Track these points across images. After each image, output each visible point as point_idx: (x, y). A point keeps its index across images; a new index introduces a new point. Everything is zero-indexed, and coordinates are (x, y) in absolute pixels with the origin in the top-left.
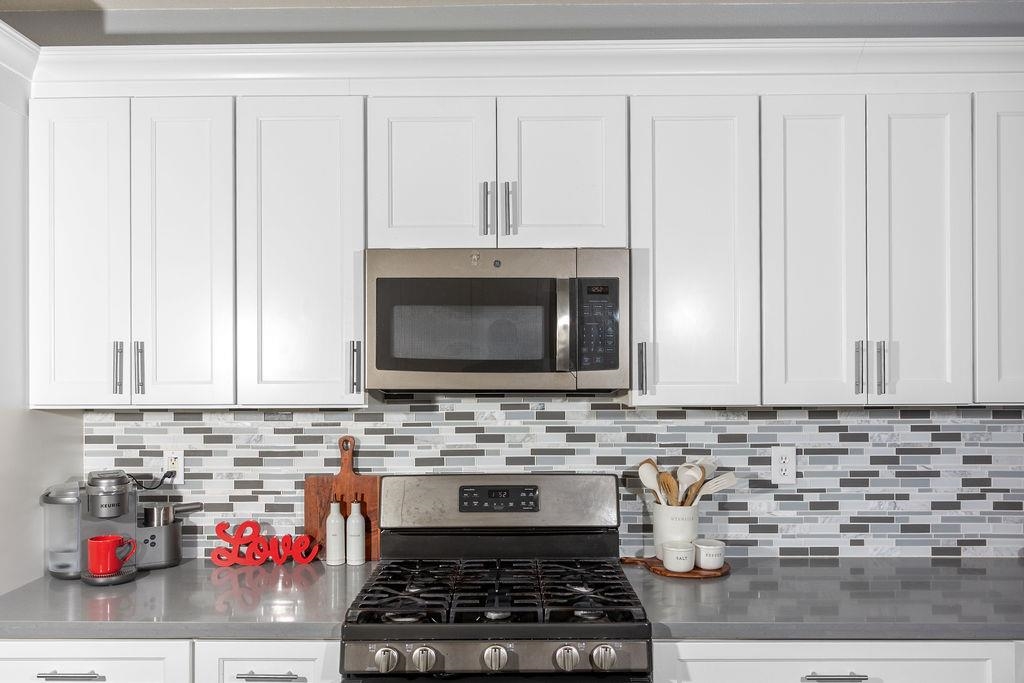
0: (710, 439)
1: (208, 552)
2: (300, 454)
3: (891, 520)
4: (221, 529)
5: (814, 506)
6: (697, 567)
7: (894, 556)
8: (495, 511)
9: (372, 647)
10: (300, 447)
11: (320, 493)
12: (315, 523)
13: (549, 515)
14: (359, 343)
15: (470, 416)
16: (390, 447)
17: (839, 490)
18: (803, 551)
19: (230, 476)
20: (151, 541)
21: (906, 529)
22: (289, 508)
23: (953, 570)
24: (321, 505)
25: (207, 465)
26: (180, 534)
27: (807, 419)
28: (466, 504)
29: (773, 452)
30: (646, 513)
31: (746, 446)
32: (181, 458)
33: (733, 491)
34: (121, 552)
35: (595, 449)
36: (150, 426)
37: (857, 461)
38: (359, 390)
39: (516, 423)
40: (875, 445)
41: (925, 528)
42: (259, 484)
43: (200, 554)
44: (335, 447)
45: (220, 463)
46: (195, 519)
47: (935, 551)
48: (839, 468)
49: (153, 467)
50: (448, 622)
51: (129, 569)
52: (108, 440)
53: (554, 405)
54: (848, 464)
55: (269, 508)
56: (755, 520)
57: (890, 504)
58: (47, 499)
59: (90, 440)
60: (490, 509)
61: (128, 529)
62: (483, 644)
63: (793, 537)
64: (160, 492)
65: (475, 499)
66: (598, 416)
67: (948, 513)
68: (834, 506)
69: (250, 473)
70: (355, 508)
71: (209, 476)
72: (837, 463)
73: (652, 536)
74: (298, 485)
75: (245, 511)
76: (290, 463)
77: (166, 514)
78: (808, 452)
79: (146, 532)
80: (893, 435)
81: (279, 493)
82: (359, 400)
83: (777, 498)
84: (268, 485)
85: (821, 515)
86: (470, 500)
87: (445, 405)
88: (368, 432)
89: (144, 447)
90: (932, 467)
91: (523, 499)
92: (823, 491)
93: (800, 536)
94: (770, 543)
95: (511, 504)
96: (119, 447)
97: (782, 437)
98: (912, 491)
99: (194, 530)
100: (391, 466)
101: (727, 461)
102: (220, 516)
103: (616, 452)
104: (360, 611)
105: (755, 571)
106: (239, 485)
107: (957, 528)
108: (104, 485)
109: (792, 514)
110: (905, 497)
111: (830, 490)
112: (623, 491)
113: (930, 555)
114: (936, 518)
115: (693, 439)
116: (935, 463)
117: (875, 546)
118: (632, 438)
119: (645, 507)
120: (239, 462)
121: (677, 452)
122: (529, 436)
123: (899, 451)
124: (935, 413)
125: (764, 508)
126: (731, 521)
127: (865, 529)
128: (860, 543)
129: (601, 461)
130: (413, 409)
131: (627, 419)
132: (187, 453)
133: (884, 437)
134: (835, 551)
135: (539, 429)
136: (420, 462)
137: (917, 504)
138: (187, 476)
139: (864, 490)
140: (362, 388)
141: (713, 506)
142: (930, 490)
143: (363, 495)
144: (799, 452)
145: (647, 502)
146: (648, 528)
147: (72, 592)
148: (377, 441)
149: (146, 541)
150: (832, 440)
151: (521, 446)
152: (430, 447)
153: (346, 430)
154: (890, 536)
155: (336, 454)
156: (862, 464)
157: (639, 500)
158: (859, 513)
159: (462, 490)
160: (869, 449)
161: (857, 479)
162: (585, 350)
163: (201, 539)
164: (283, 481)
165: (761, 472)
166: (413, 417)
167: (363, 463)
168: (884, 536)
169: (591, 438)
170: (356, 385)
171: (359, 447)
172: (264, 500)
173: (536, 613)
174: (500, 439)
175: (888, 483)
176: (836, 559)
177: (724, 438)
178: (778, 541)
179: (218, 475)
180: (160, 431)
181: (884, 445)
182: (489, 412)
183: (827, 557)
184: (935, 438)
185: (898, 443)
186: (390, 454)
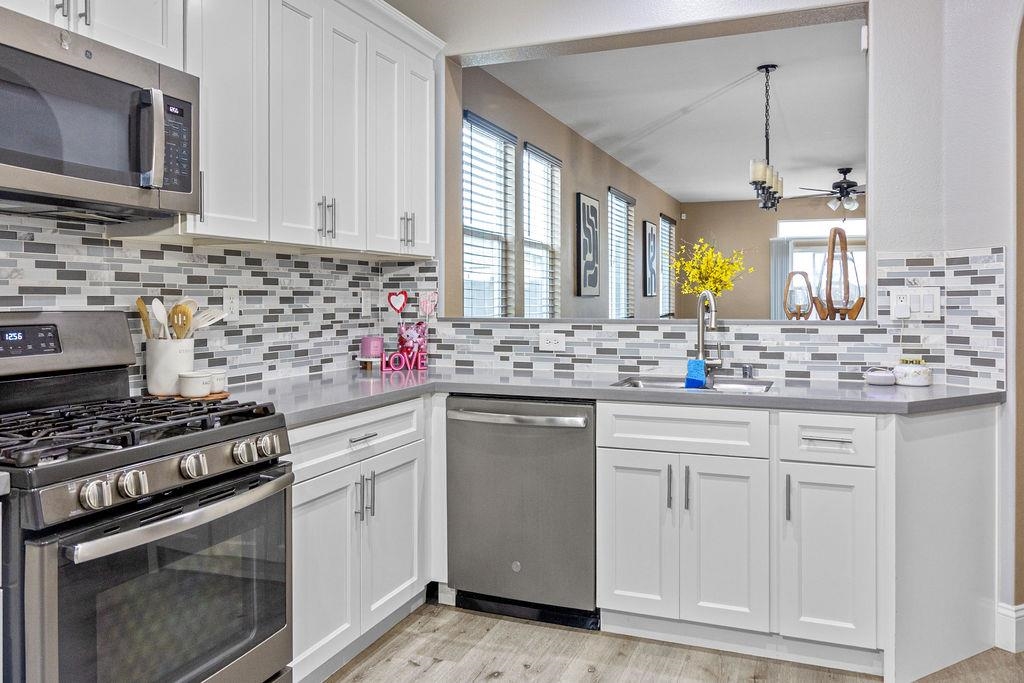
0: (181, 280)
3: (289, 347)
5: (249, 339)
7: (290, 376)
8: (13, 355)
9: (71, 487)
13: (72, 357)
17: (263, 325)
18: (242, 379)
21: (297, 354)
23: (320, 383)
27: (244, 265)
29: (225, 293)
31: (207, 287)
35: (87, 288)
37: (273, 300)
39: (1, 255)
40: (282, 288)
41: (306, 353)
47: (311, 369)
48: (263, 307)
54: (270, 303)
56: (212, 354)
57: (289, 335)
63: (236, 367)
66: (89, 252)
67: (317, 340)
68: (258, 338)
72: (261, 303)
78: (245, 293)
80: (291, 280)
83: (228, 334)
85: (252, 347)
90: (310, 305)
91: (43, 340)
92: (254, 326)
93: (241, 366)
95: (30, 347)
97: (230, 280)
98: (299, 324)
103: (105, 291)
107: (321, 351)
109: (235, 347)
110: (297, 329)
111: (258, 325)
113: (308, 373)
114: (311, 344)
115: (168, 279)
116: (311, 302)
117: (282, 370)
118: (119, 276)
121: (157, 292)
122: (16, 271)
123: (295, 293)
125: (218, 343)
127: (276, 356)
128: (274, 368)
129: (92, 300)
131: (116, 257)
133: (287, 281)
134: (259, 376)
135: (27, 263)
137: (303, 333)
139: (276, 325)
142: (309, 323)
144: (241, 293)
150: (259, 284)
151: (7, 283)
154: (290, 360)
156: (275, 303)
158: (273, 343)
160: (279, 291)
161: (272, 316)
168: (286, 361)
175: (288, 318)
176: (261, 383)
177: (192, 280)
178: (227, 372)
181: (286, 288)
183: (256, 382)
184: (311, 283)
185: (293, 286)
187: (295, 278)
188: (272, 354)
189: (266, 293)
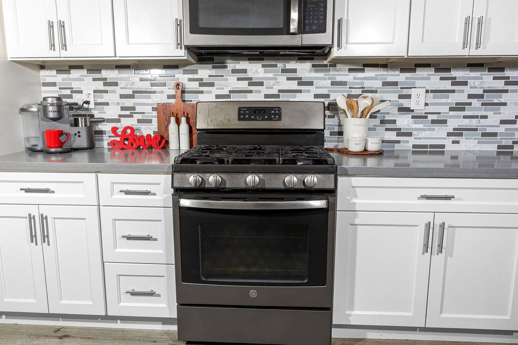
0: (378, 84)
1: (109, 144)
2: (154, 92)
3: (476, 130)
4: (114, 130)
5: (433, 122)
6: (365, 150)
7: (475, 149)
8: (258, 120)
9: (187, 175)
10: (154, 88)
11: (165, 113)
12: (163, 129)
13: (286, 123)
14: (180, 20)
15: (245, 71)
16: (202, 89)
17: (448, 113)
18: (426, 146)
19: (118, 104)
20: (78, 134)
21: (484, 135)
22: (150, 121)
23: (508, 157)
24: (166, 119)
25: (105, 98)
26: (94, 135)
27: (433, 73)
28: (242, 116)
29: (413, 92)
30: (340, 125)
31: (398, 88)
32: (92, 93)
33: (389, 113)
34: (63, 138)
35: (313, 90)
36: (74, 77)
37: (460, 97)
38: (181, 48)
39: (270, 75)
40: (471, 88)
41: (495, 135)
42: (134, 108)
43: (105, 144)
44: (173, 89)
45: (113, 97)
46: (101, 127)
47: (499, 147)
48: (449, 101)
49: (78, 99)
50: (228, 164)
51: (66, 146)
52: (54, 84)
53: (291, 65)
54: (454, 99)
55: (139, 121)
56: (400, 129)
57: (476, 121)
58: (23, 110)
59: (45, 84)
60: (255, 119)
61: (65, 127)
62: (246, 175)
63: (420, 138)
64: (83, 113)
65: (247, 114)
66: (316, 71)
67: (509, 126)
68: (444, 122)
69: (129, 103)
70: (183, 120)
71: (107, 104)
72: (448, 98)
73: (343, 138)
74: (154, 109)
75: (125, 122)
76: (149, 97)
77: (85, 121)
78: (433, 91)
79: (75, 130)
80: (482, 82)
81: (144, 113)
82: (182, 54)
83: (413, 117)
84: (138, 109)
85: (437, 127)
86: (244, 114)
87: (231, 65)
88: (190, 80)
89: (72, 88)
90: (503, 100)
91: (273, 114)
92: (439, 113)
93: (425, 138)
94: (407, 142)
95: (266, 117)
96: (60, 88)
97: (418, 83)
98: (490, 114)
99: (101, 133)
100: (202, 98)
101: (386, 96)
102: (114, 125)
103: (325, 92)
104: (181, 158)
105: (397, 157)
106: (123, 109)
107: (513, 135)
108: (50, 100)
109: (421, 126)
110: (485, 117)
111: (443, 113)
112: (328, 113)
113: (496, 149)
114: (502, 129)
115: (368, 84)
116: (504, 98)
117: (466, 144)
118: (333, 83)
119: (339, 122)
120: (122, 96)
121: (359, 92)
122: (277, 82)
123: (485, 91)
124: (508, 69)
125: (405, 123)
126: (387, 130)
127: (461, 135)
128: (458, 142)
129: (316, 96)
130: (213, 67)
131: (331, 73)
132: (95, 92)
133: (477, 83)
134: (443, 146)
135: (283, 78)
136: (217, 96)
137: (492, 121)
138: (96, 104)
139: (462, 113)
140: (183, 46)
141: (377, 121)
142: (500, 113)
143: (187, 114)
144: (427, 91)
145: (341, 119)
146: (341, 133)
147: (40, 157)
148: (195, 85)
149: (76, 134)
150: (447, 85)
151: (272, 88)
152: (223, 89)
153: (178, 79)
154: (474, 139)
155: (173, 92)
156: (463, 98)
157: (336, 118)
158: (458, 126)
159: (240, 109)
160: (467, 90)
161: (459, 107)
162: (307, 22)
163: (105, 137)
164: (146, 106)
165: (405, 103)
166: (214, 72)
167: (187, 97)
168: (471, 139)
169: (311, 84)
170: (179, 45)
171: (185, 88)
172: (137, 117)
173: (275, 160)
174: (261, 84)
175: (476, 109)
176: (444, 151)
177: (385, 84)
178: (412, 141)
179: (112, 103)
180: (81, 79)
181: (476, 88)
182: (255, 69)
183: (438, 150)
184: (506, 84)
185: (484, 86)
186: (202, 92)
187: (487, 80)
188: (458, 132)
189: (453, 91)
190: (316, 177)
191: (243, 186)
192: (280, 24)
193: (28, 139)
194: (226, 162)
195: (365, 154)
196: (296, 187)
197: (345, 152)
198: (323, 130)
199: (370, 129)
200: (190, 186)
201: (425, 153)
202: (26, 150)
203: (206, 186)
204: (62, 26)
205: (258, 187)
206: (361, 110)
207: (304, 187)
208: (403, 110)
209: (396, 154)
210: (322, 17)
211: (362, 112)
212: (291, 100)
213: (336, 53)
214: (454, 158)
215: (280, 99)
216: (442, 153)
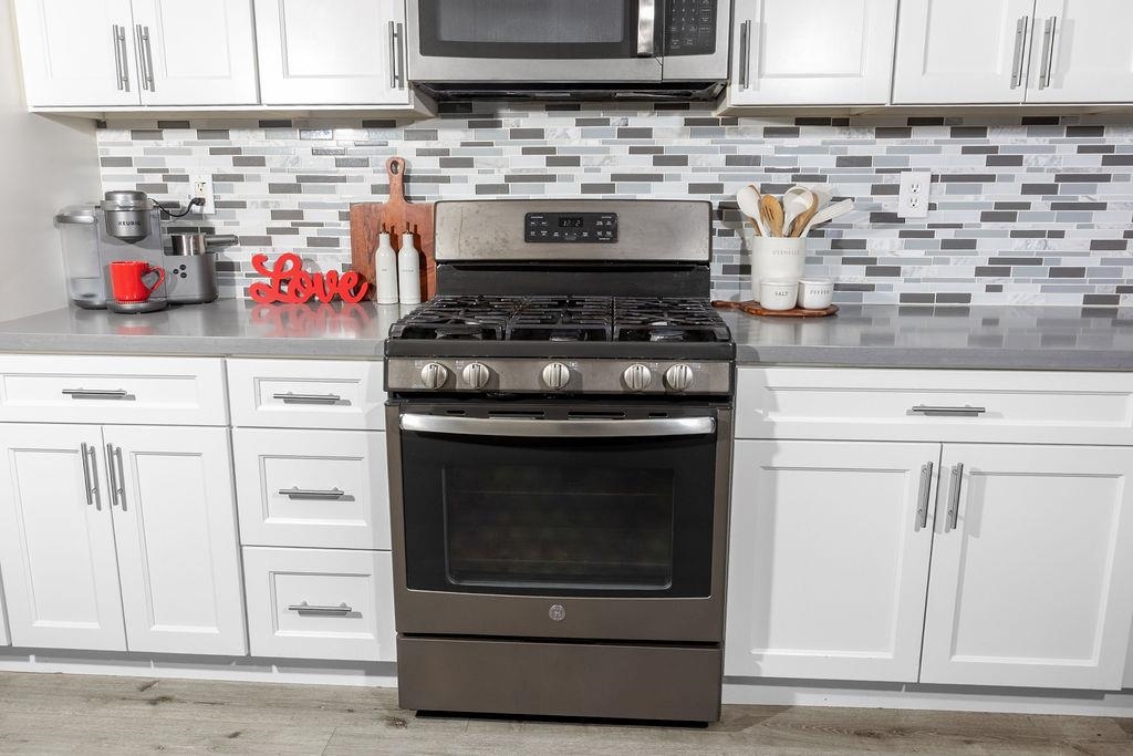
0: (827, 162)
1: (246, 292)
2: (344, 179)
3: (1038, 262)
4: (259, 261)
5: (947, 244)
6: (798, 307)
7: (1037, 304)
8: (567, 242)
9: (418, 363)
10: (343, 171)
11: (368, 226)
12: (364, 258)
13: (628, 247)
14: (399, 25)
15: (539, 134)
16: (446, 172)
17: (980, 226)
18: (929, 298)
19: (265, 204)
20: (181, 271)
21: (1056, 272)
22: (335, 243)
23: (1107, 322)
24: (369, 239)
25: (238, 192)
26: (215, 273)
27: (948, 137)
28: (533, 233)
29: (903, 180)
30: (745, 252)
31: (871, 171)
32: (209, 182)
33: (850, 226)
34: (148, 280)
35: (688, 175)
36: (171, 145)
37: (1006, 190)
38: (401, 86)
39: (594, 143)
40: (1029, 170)
41: (1078, 272)
42: (298, 214)
43: (239, 292)
44: (383, 172)
45: (253, 190)
46: (229, 254)
47: (1088, 299)
48: (982, 198)
49: (179, 194)
50: (503, 338)
51: (156, 298)
52: (126, 162)
53: (640, 120)
54: (991, 194)
55: (312, 242)
56: (874, 260)
57: (1040, 242)
58: (62, 219)
59: (107, 162)
60: (561, 240)
61: (153, 256)
62: (541, 363)
63: (918, 280)
64: (191, 224)
65: (544, 228)
66: (693, 134)
67: (1111, 254)
68: (970, 245)
69: (289, 202)
70: (407, 239)
71: (242, 205)
72: (980, 193)
73: (750, 279)
75: (283, 245)
76: (332, 190)
77: (196, 244)
78: (946, 178)
79: (175, 261)
80: (1054, 158)
81: (321, 225)
82: (403, 98)
83: (903, 234)
84: (309, 216)
85: (954, 256)
86: (538, 229)
87: (510, 119)
88: (421, 153)
89: (167, 170)
90: (1097, 198)
91: (600, 228)
92: (959, 226)
93: (927, 280)
94: (890, 288)
95: (585, 234)
96: (140, 171)
97: (915, 160)
98: (1069, 227)
99: (230, 267)
100: (446, 192)
101: (844, 189)
102: (257, 250)
103: (711, 178)
104: (403, 327)
105: (868, 321)
106: (276, 215)
107: (1118, 272)
108: (119, 199)
109: (919, 254)
110: (1060, 234)
111: (968, 225)
112: (718, 225)
113: (1080, 304)
114: (1095, 260)
115: (806, 163)
116: (1101, 192)
117: (1015, 294)
118: (730, 161)
119: (744, 245)
120: (274, 188)
121: (786, 179)
122: (609, 158)
123: (1060, 178)
124: (1111, 130)
125: (887, 247)
126: (846, 261)
127: (1006, 272)
128: (998, 289)
129: (694, 188)
130: (471, 125)
131: (727, 137)
132: (216, 178)
133: (1043, 160)
134: (967, 298)
135: (621, 149)
136: (480, 189)
137: (1074, 242)
138: (218, 205)
139: (1010, 226)
140: (406, 83)
141: (824, 244)
142: (1092, 226)
143: (416, 226)
144: (934, 178)
145: (746, 238)
146: (746, 269)
147: (100, 320)
148: (431, 165)
149: (176, 272)
150: (978, 164)
151: (599, 171)
152: (492, 172)
153: (395, 151)
154: (1035, 281)
155: (383, 179)
156: (1009, 192)
157: (737, 236)
158: (1000, 253)
159: (528, 218)
160: (1021, 175)
161: (1003, 213)
162: (674, 29)
163: (239, 276)
164: (326, 210)
165: (886, 203)
166: (472, 135)
167: (415, 189)
168: (1028, 281)
169: (682, 161)
170: (397, 78)
171: (409, 171)
172: (306, 232)
173: (604, 330)
174: (574, 162)
175: (1040, 217)
176: (968, 309)
177: (844, 162)
178: (899, 286)
179: (253, 203)
180: (184, 151)
181: (1041, 170)
182: (562, 129)
183: (955, 305)
184: (1106, 162)
185: (1059, 167)
186: (446, 180)
187: (1065, 153)
188: (999, 267)
189: (991, 178)
190: (691, 368)
191: (535, 387)
192: (615, 35)
193: (74, 282)
194: (499, 336)
195: (797, 314)
196: (649, 389)
197: (753, 310)
198: (707, 264)
199: (808, 260)
200: (422, 386)
201: (927, 311)
202: (70, 305)
203: (458, 387)
204: (143, 37)
205: (567, 389)
206: (789, 218)
207: (664, 389)
208: (882, 218)
209: (864, 313)
210: (705, 20)
211: (793, 223)
212: (639, 197)
213: (736, 97)
214: (990, 322)
215: (617, 195)
216: (965, 311)
